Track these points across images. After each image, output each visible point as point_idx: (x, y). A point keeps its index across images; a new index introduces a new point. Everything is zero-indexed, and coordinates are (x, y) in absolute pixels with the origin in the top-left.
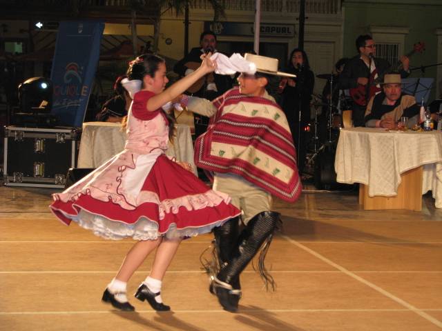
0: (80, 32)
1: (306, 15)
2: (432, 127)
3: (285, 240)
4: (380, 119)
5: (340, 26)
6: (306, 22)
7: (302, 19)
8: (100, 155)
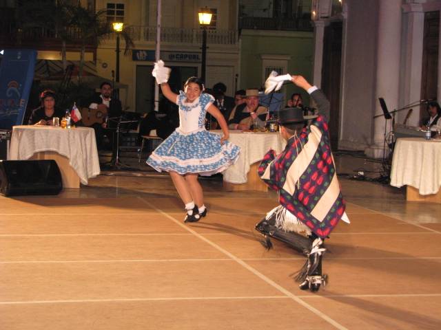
0: (19, 57)
1: (207, 45)
2: (276, 129)
3: (157, 212)
4: (238, 123)
5: (238, 54)
6: (207, 50)
7: (204, 48)
8: (25, 151)
